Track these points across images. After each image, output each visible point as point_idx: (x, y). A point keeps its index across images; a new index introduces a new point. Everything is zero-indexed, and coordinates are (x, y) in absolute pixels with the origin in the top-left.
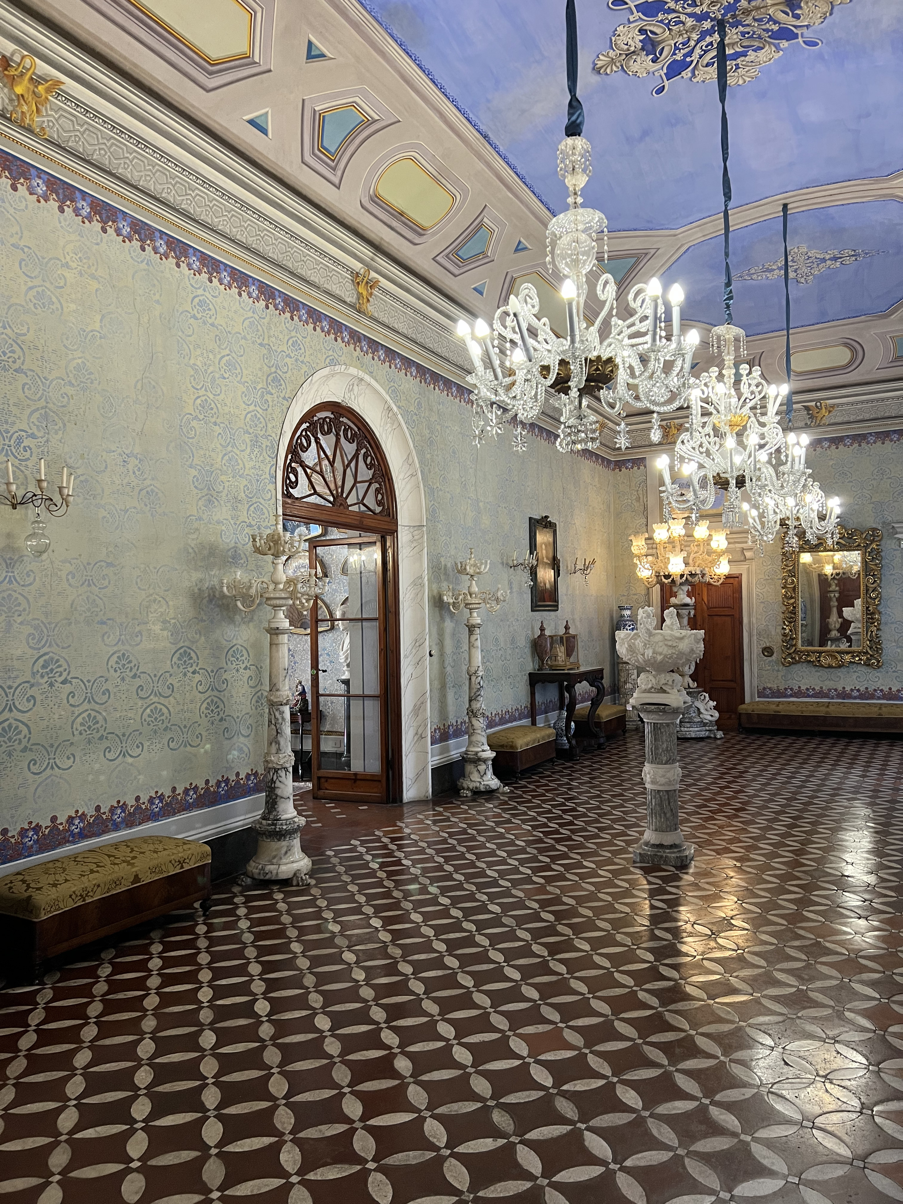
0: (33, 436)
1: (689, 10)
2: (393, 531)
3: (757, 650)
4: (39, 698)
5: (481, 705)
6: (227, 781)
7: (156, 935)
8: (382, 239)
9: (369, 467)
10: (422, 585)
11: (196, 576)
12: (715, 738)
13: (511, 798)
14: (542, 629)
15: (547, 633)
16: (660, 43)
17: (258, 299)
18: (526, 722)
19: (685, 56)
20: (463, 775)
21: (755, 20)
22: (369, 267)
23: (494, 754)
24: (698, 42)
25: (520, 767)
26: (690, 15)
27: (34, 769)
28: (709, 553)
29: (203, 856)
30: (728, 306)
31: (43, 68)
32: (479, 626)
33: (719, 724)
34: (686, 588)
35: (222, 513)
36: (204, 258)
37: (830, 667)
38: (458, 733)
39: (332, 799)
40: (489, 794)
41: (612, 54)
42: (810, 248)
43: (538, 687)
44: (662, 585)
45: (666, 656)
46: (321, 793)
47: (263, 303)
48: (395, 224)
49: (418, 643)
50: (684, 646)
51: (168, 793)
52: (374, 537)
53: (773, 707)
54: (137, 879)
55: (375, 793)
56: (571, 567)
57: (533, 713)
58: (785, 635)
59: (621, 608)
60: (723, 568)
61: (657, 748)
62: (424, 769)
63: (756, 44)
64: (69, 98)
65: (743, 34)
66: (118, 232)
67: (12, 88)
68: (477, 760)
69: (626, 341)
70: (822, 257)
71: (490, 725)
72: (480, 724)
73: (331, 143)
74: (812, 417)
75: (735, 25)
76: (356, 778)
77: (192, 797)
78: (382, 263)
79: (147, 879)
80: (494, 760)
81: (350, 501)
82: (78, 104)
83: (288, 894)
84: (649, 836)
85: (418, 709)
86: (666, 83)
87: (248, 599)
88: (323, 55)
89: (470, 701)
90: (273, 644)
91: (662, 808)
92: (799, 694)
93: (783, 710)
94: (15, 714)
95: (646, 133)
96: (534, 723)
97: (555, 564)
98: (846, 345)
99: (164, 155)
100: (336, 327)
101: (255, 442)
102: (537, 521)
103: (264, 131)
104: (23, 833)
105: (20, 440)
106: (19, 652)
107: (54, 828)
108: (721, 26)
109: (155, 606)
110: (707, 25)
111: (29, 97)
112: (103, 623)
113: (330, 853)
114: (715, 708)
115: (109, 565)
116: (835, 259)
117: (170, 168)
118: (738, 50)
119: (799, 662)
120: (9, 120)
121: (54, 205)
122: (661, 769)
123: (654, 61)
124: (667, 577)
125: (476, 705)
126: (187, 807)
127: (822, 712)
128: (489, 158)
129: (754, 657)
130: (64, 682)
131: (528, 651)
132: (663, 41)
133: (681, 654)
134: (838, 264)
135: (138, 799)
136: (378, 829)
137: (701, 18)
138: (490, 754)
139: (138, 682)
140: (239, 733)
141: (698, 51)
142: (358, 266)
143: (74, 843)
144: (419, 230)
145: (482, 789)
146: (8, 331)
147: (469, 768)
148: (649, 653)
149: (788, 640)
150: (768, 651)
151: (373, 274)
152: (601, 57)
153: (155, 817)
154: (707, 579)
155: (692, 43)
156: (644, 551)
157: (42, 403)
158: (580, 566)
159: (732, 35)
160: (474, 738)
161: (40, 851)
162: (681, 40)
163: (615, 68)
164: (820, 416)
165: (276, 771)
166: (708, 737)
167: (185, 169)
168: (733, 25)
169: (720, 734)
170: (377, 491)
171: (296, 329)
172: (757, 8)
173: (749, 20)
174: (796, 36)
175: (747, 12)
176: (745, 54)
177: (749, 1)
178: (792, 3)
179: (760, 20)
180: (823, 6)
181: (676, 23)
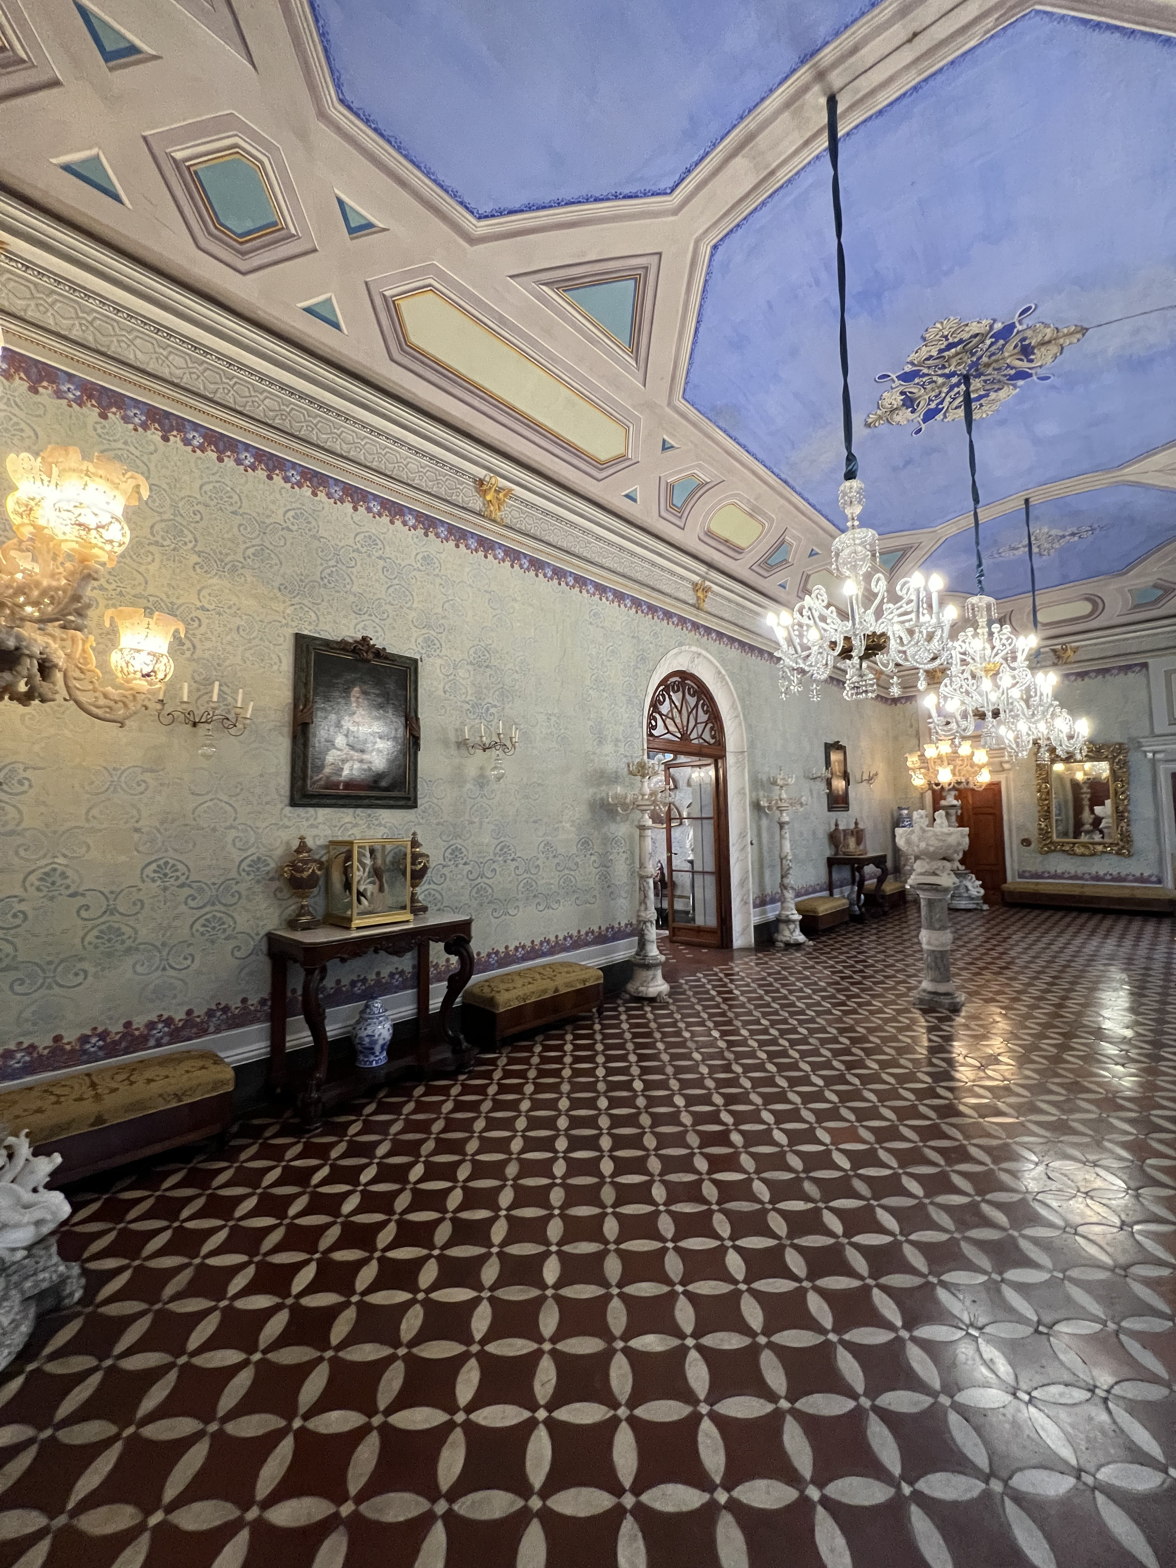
0: (495, 706)
1: (940, 372)
2: (723, 756)
3: (1016, 841)
4: (498, 870)
5: (790, 880)
6: (613, 928)
7: (569, 1028)
8: (713, 559)
9: (706, 712)
10: (744, 794)
11: (591, 791)
12: (982, 910)
13: (815, 950)
14: (837, 825)
15: (841, 827)
16: (917, 399)
17: (631, 608)
18: (826, 893)
19: (938, 405)
20: (777, 931)
21: (995, 369)
22: (705, 579)
23: (800, 917)
24: (948, 393)
25: (822, 927)
26: (940, 376)
27: (495, 914)
28: (973, 765)
29: (598, 978)
30: (980, 582)
31: (502, 482)
32: (787, 823)
33: (985, 899)
34: (953, 793)
35: (608, 748)
36: (597, 586)
37: (1083, 855)
38: (773, 901)
39: (682, 943)
40: (798, 946)
41: (879, 412)
42: (1050, 528)
43: (834, 869)
44: (934, 791)
45: (937, 848)
46: (675, 938)
47: (634, 610)
49: (742, 835)
50: (952, 840)
51: (575, 934)
52: (709, 761)
53: (1032, 887)
54: (556, 990)
55: (713, 940)
56: (858, 777)
57: (830, 887)
58: (1041, 829)
59: (900, 809)
60: (984, 778)
61: (931, 918)
62: (748, 926)
63: (996, 387)
64: (517, 498)
65: (985, 381)
66: (545, 576)
67: (484, 497)
68: (788, 921)
69: (896, 619)
70: (1061, 534)
71: (797, 896)
72: (789, 895)
73: (678, 502)
74: (1059, 657)
75: (978, 376)
76: (699, 930)
77: (590, 937)
78: (714, 575)
79: (563, 990)
80: (801, 922)
81: (692, 737)
82: (523, 501)
83: (654, 1008)
84: (926, 985)
85: (743, 882)
86: (923, 426)
87: (625, 806)
88: (672, 447)
89: (782, 877)
90: (641, 836)
91: (936, 963)
92: (1055, 876)
93: (1042, 889)
94: (485, 880)
95: (907, 463)
96: (831, 894)
97: (846, 776)
98: (1088, 599)
99: (573, 524)
100: (683, 621)
101: (629, 701)
102: (831, 745)
103: (634, 500)
104: (489, 955)
105: (488, 709)
106: (487, 841)
107: (507, 953)
108: (966, 379)
109: (566, 811)
110: (954, 380)
111: (495, 502)
112: (535, 822)
113: (683, 981)
114: (981, 886)
115: (539, 785)
116: (1073, 534)
117: (576, 532)
119: (1054, 851)
120: (483, 516)
121: (508, 564)
122: (936, 934)
123: (912, 412)
124: (937, 784)
125: (786, 881)
126: (587, 944)
127: (1077, 892)
128: (789, 495)
129: (1015, 847)
130: (513, 860)
131: (826, 841)
132: (920, 397)
133: (949, 847)
134: (1076, 538)
135: (557, 937)
136: (716, 966)
137: (948, 376)
138: (798, 917)
139: (556, 861)
140: (620, 896)
141: (948, 399)
142: (696, 578)
143: (518, 963)
144: (739, 550)
145: (792, 942)
146: (482, 643)
147: (782, 926)
148: (923, 845)
149: (1045, 834)
150: (1026, 842)
151: (707, 583)
152: (870, 416)
153: (566, 949)
154: (971, 786)
155: (943, 395)
156: (917, 765)
157: (500, 685)
158: (866, 777)
159: (976, 383)
160: (785, 905)
161: (500, 967)
162: (933, 394)
163: (882, 422)
164: (1066, 656)
165: (645, 923)
166: (976, 909)
167: (585, 531)
168: (975, 377)
169: (986, 907)
170: (712, 729)
171: (656, 624)
172: (997, 361)
173: (990, 371)
174: (1030, 375)
175: (987, 365)
176: (987, 395)
177: (990, 357)
178: (1026, 351)
179: (999, 369)
180: (1054, 349)
181: (930, 383)
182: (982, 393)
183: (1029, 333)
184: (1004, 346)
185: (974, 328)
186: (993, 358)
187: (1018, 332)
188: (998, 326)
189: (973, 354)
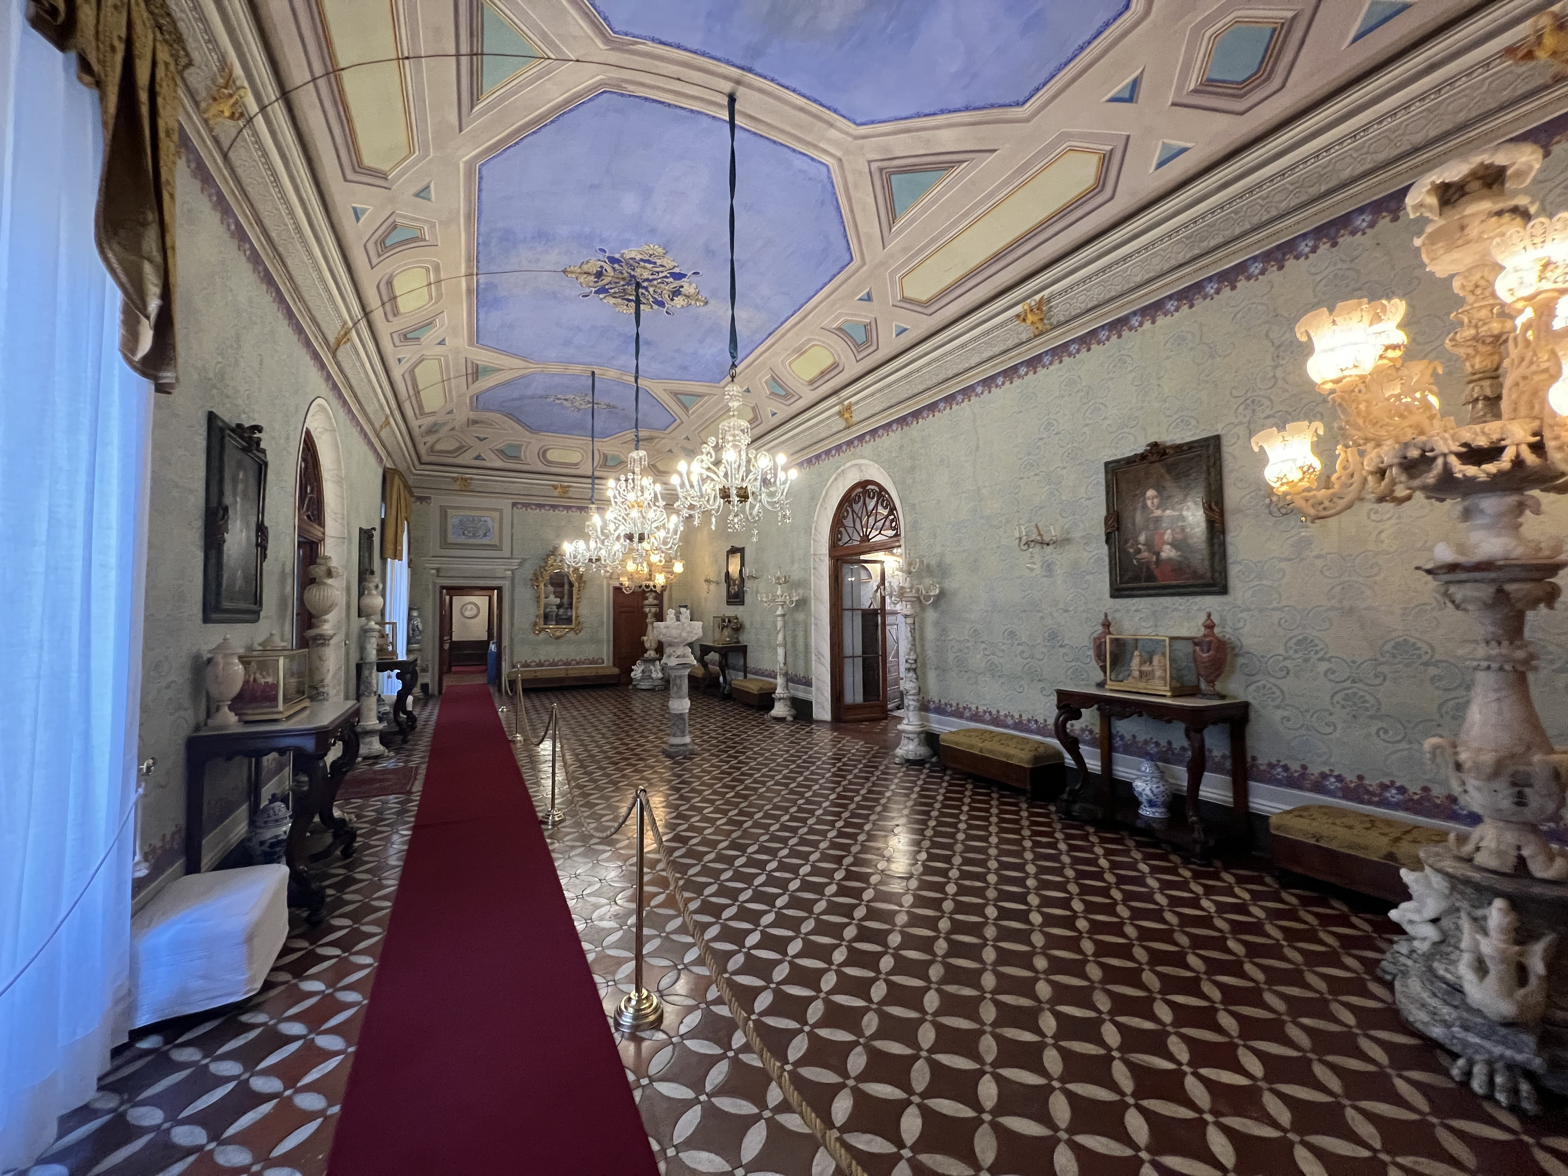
8: (831, 388)
16: (671, 291)
19: (667, 279)
21: (622, 274)
24: (657, 279)
26: (648, 292)
41: (693, 302)
48: (826, 378)
63: (631, 261)
65: (633, 270)
78: (844, 394)
86: (688, 275)
123: (683, 287)
132: (669, 291)
137: (646, 288)
141: (661, 275)
144: (835, 365)
151: (846, 403)
152: (698, 305)
155: (659, 281)
159: (639, 272)
162: (662, 285)
163: (700, 297)
168: (635, 278)
172: (618, 278)
173: (626, 275)
174: (608, 258)
175: (624, 279)
176: (642, 260)
177: (618, 283)
178: (599, 275)
179: (620, 272)
180: (585, 268)
181: (657, 292)
182: (642, 264)
183: (592, 284)
184: (607, 284)
185: (612, 301)
186: (618, 281)
187: (595, 288)
188: (601, 296)
189: (624, 290)
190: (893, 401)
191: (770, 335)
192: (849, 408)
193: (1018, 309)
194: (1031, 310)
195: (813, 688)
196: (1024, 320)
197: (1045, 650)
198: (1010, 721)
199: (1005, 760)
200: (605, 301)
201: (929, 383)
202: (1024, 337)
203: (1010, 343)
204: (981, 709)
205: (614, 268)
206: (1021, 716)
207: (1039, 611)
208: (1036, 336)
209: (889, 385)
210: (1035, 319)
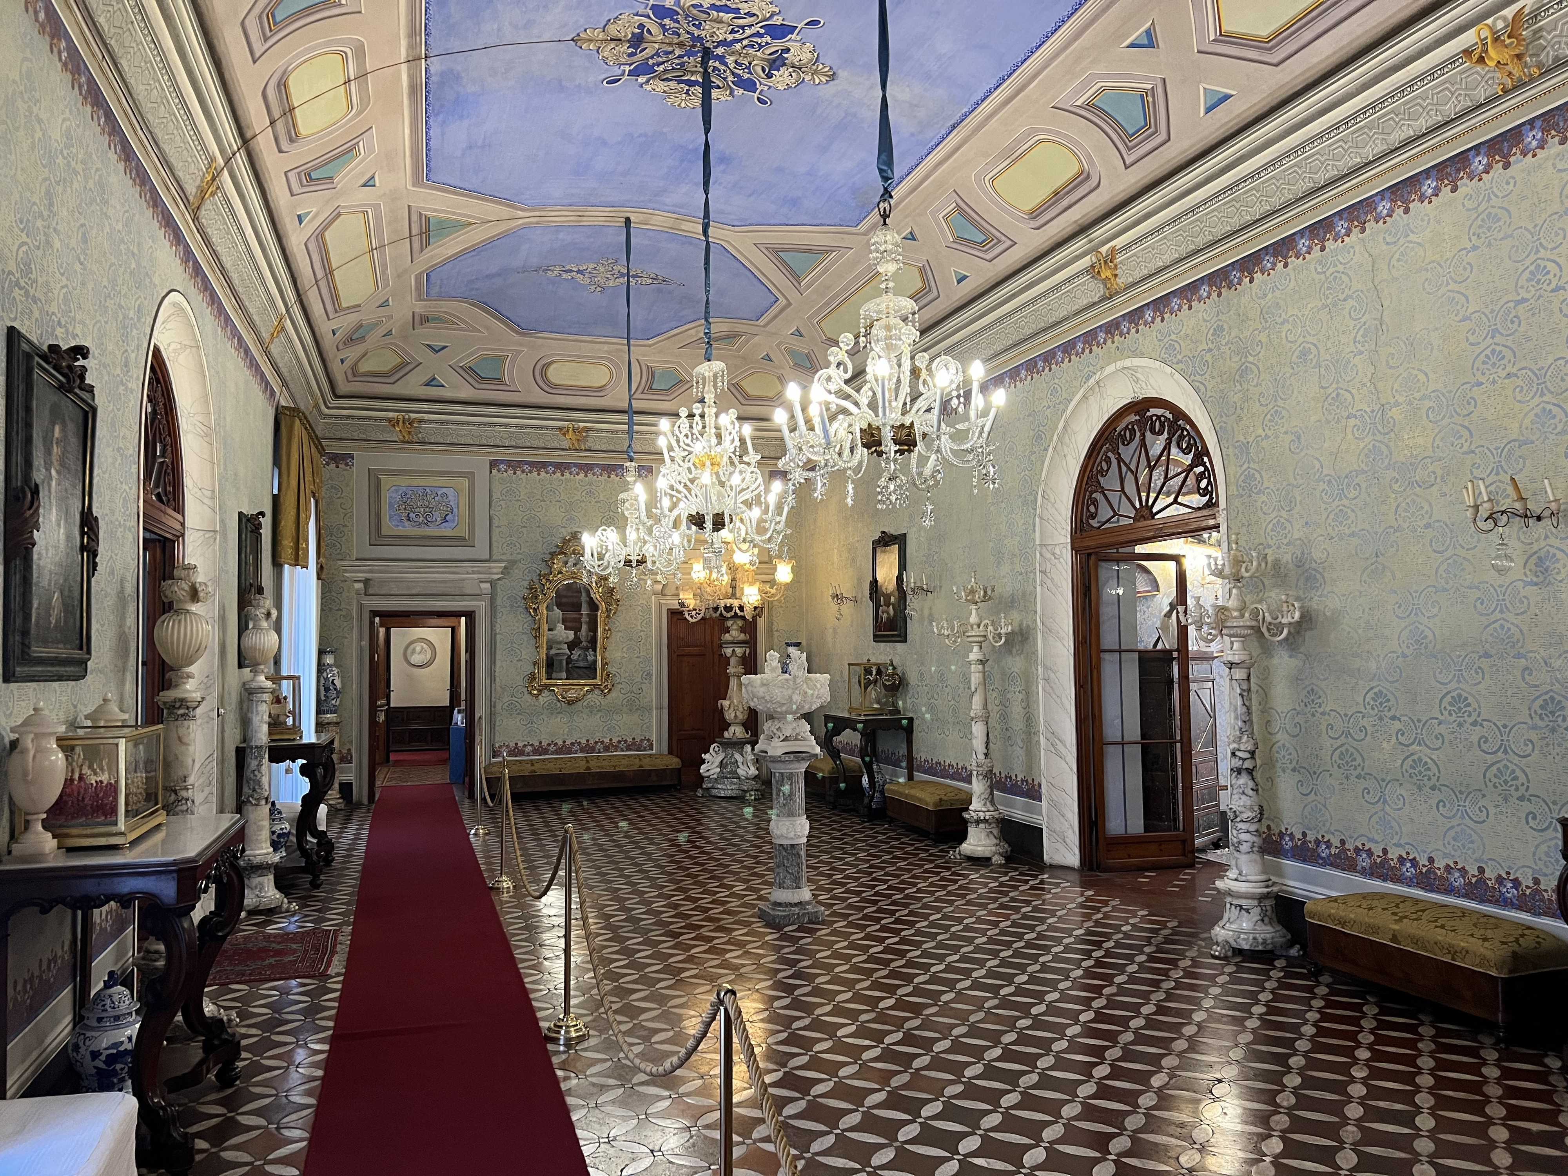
8: (1075, 222)
16: (767, 60)
21: (679, 35)
22: (1095, 250)
24: (741, 40)
26: (726, 65)
41: (808, 78)
48: (1065, 203)
63: (695, 12)
65: (698, 27)
78: (1100, 232)
110: (720, 50)
118: (715, 13)
123: (788, 50)
132: (763, 60)
137: (721, 58)
141: (748, 32)
151: (1104, 250)
152: (817, 81)
162: (751, 51)
163: (821, 66)
172: (670, 44)
173: (685, 37)
175: (681, 45)
176: (713, 7)
177: (671, 53)
178: (637, 41)
179: (675, 33)
180: (612, 30)
181: (741, 65)
183: (624, 58)
184: (652, 57)
185: (661, 86)
186: (670, 49)
187: (630, 65)
188: (642, 79)
189: (682, 64)
190: (1201, 241)
191: (954, 127)
192: (1110, 259)
193: (1468, 38)
194: (1496, 39)
195: (1044, 803)
196: (1481, 60)
197: (1533, 736)
198: (1457, 880)
199: (1447, 959)
200: (649, 88)
201: (1276, 202)
202: (1481, 95)
203: (1450, 109)
204: (1393, 854)
205: (663, 26)
206: (1481, 870)
207: (1518, 656)
208: (1506, 92)
209: (1192, 210)
210: (1505, 56)
